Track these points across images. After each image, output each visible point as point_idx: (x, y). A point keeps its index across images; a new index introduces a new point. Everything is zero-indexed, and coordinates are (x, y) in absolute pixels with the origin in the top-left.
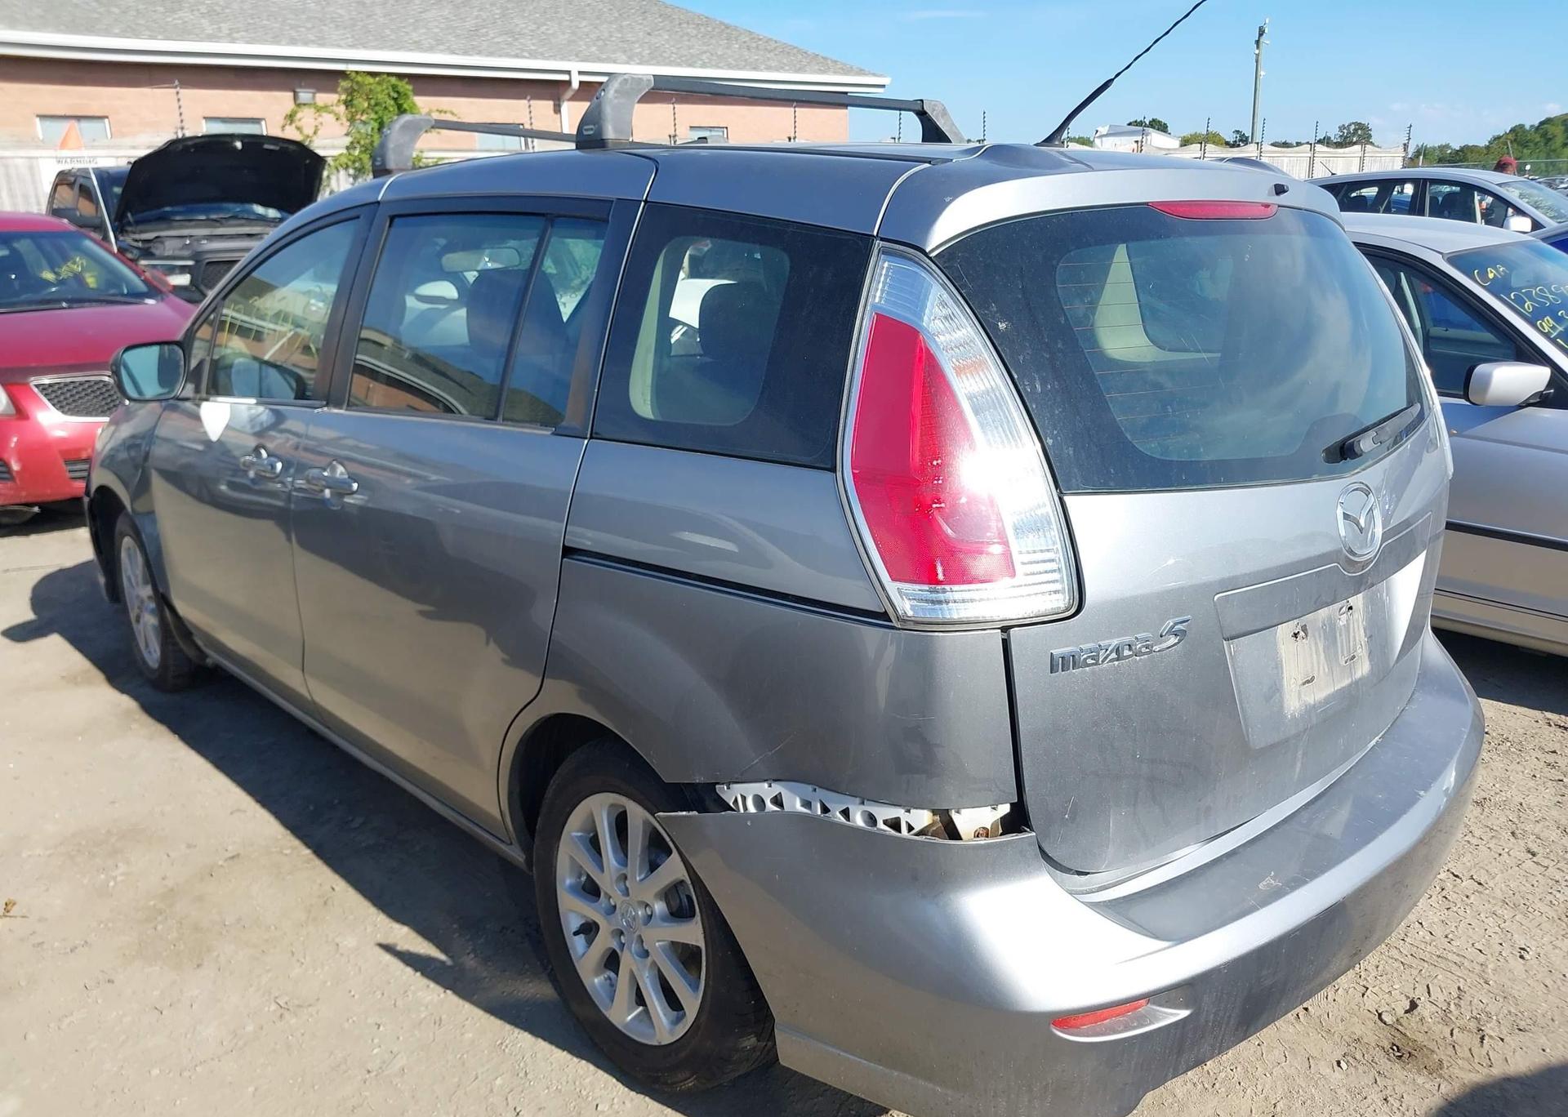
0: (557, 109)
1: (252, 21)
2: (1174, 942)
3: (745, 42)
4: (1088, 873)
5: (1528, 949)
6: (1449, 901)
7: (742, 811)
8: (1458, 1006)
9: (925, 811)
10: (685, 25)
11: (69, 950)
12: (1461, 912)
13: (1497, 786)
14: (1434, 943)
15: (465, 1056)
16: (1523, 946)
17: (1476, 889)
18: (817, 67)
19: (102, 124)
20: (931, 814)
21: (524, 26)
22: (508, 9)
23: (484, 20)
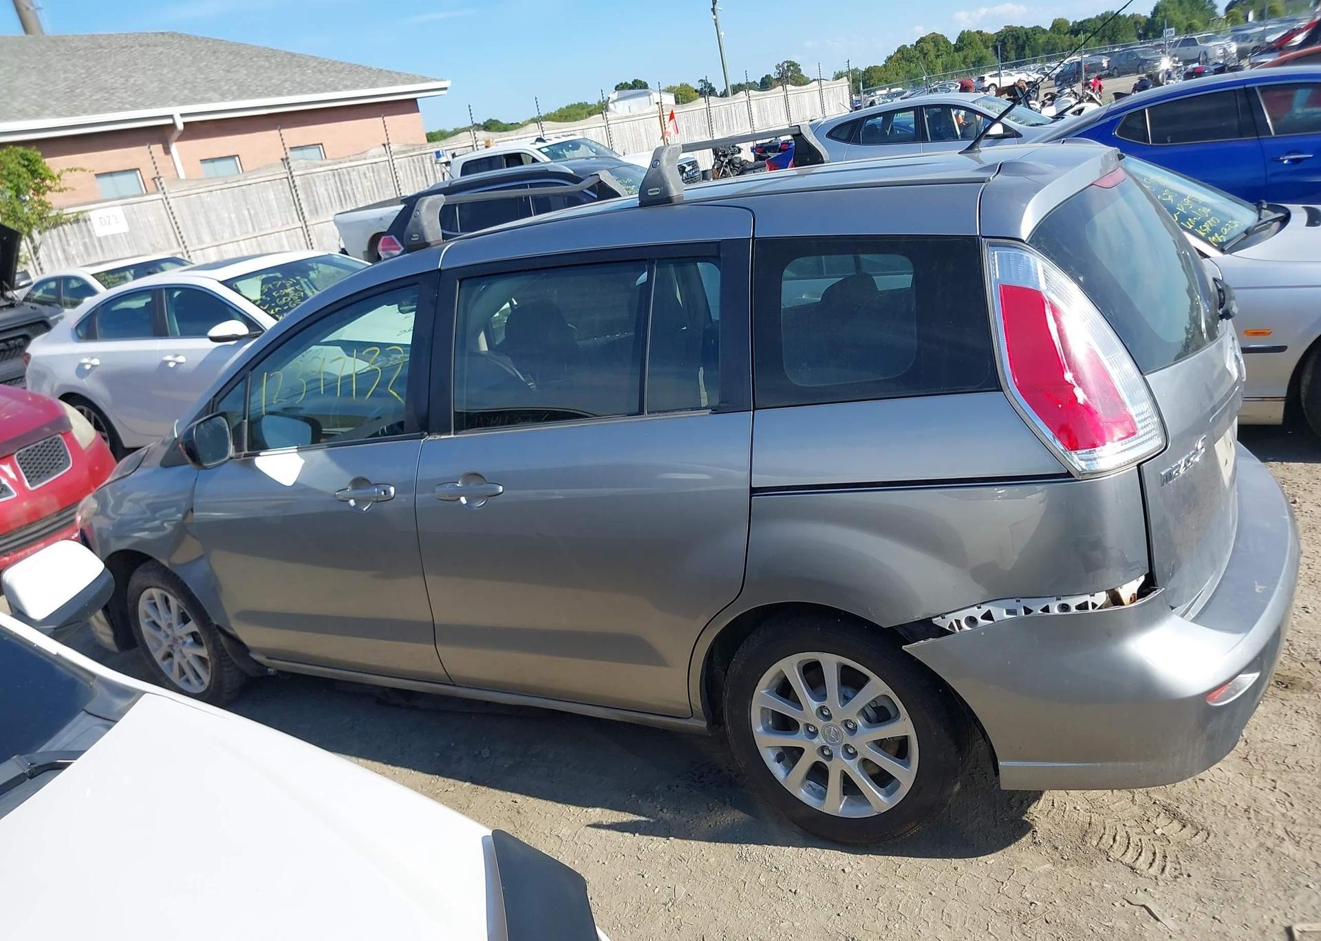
0: (167, 151)
3: (315, 67)
7: (957, 630)
9: (1103, 593)
18: (386, 81)
20: (1106, 593)
22: (90, 68)
23: (74, 81)
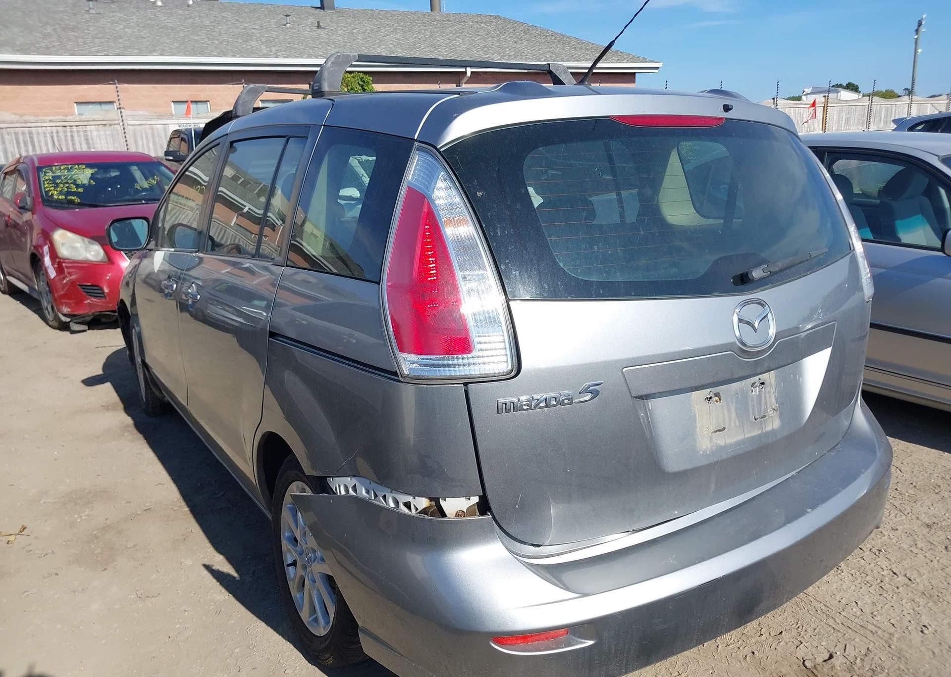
1: (289, 46)
2: (580, 595)
3: (574, 45)
4: (541, 545)
5: (929, 627)
6: (883, 589)
7: (339, 494)
8: (862, 660)
9: (423, 498)
10: (538, 37)
11: (43, 556)
12: (889, 598)
13: (947, 515)
14: (862, 617)
15: (225, 634)
16: (926, 625)
17: (906, 582)
19: (206, 105)
20: (429, 501)
21: (442, 41)
22: (434, 32)
